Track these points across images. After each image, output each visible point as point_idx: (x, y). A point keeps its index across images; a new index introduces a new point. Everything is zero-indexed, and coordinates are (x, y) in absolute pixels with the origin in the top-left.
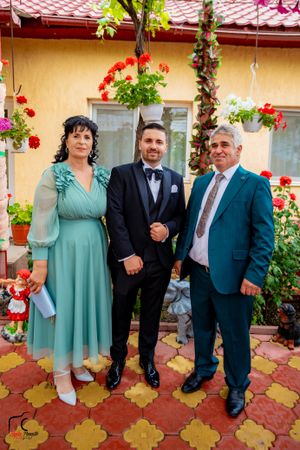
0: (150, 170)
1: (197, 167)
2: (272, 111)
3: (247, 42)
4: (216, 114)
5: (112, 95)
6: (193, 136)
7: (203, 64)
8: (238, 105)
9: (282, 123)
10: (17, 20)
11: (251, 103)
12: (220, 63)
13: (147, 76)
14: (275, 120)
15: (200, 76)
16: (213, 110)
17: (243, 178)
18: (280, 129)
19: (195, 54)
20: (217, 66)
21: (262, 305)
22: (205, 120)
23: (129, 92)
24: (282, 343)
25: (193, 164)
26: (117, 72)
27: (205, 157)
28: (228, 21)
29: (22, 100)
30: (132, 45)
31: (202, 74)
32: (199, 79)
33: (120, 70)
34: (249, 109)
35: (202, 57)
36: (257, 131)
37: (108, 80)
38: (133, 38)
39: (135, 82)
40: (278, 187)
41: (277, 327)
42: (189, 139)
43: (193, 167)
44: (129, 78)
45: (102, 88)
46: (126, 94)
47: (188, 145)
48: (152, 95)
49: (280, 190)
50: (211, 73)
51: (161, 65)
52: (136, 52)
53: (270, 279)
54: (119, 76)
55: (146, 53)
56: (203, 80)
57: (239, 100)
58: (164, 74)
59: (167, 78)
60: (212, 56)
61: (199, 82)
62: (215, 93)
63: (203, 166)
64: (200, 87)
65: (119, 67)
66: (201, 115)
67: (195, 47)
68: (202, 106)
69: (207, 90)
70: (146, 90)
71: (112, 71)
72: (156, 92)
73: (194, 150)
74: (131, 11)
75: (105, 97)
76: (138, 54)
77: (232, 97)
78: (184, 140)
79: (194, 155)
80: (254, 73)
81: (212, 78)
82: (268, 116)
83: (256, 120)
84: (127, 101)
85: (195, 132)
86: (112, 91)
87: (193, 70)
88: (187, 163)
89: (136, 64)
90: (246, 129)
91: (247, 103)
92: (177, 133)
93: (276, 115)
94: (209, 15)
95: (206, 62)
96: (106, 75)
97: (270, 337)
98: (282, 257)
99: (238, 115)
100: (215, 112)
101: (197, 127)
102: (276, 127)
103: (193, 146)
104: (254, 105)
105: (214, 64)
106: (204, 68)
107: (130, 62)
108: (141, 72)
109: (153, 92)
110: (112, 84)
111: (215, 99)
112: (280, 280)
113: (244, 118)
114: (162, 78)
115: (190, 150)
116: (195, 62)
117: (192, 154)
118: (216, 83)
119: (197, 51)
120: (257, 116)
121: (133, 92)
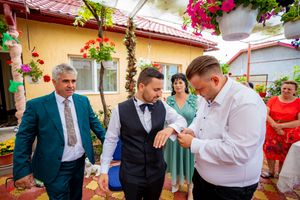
2: (157, 65)
3: (147, 37)
5: (88, 54)
6: (127, 75)
8: (144, 62)
10: (28, 10)
11: (149, 62)
13: (105, 47)
25: (127, 87)
26: (91, 44)
28: (139, 27)
29: (35, 55)
30: (97, 32)
31: (129, 48)
32: (128, 50)
35: (129, 41)
37: (87, 48)
38: (97, 29)
43: (127, 89)
44: (98, 48)
45: (82, 51)
46: (95, 55)
50: (133, 48)
51: (112, 43)
54: (92, 46)
56: (130, 51)
58: (113, 47)
60: (133, 41)
61: (128, 52)
62: (135, 57)
63: (131, 88)
64: (129, 54)
65: (93, 42)
67: (126, 36)
68: (130, 62)
69: (132, 55)
71: (88, 43)
72: (110, 55)
73: (127, 81)
74: (96, 16)
75: (85, 56)
76: (100, 36)
77: (141, 59)
79: (127, 83)
84: (96, 58)
94: (132, 23)
95: (131, 43)
96: (85, 45)
100: (135, 65)
104: (151, 62)
105: (134, 44)
107: (98, 40)
108: (101, 45)
110: (88, 50)
116: (126, 43)
118: (136, 53)
119: (127, 38)
121: (99, 54)
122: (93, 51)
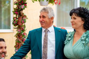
1: (17, 24)
6: (14, 9)
25: (15, 23)
27: (21, 19)
42: (12, 10)
43: (15, 25)
47: (12, 13)
63: (20, 24)
73: (15, 16)
79: (15, 19)
85: (15, 6)
88: (12, 23)
90: (41, 5)
101: (16, 4)
103: (14, 14)
115: (13, 16)
117: (14, 18)
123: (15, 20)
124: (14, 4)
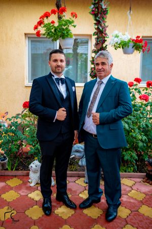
0: (58, 79)
1: (95, 76)
2: (141, 41)
4: (106, 43)
6: (92, 57)
7: (98, 12)
8: (120, 38)
9: (147, 48)
11: (128, 35)
12: (109, 11)
13: (63, 20)
14: (143, 46)
15: (96, 20)
16: (105, 41)
17: (113, 83)
18: (146, 52)
19: (93, 6)
20: (107, 13)
21: (136, 160)
22: (99, 47)
23: (53, 30)
24: (148, 183)
25: (93, 74)
26: (45, 18)
31: (97, 18)
32: (95, 22)
33: (47, 17)
34: (126, 40)
35: (97, 8)
36: (132, 53)
37: (40, 23)
39: (56, 25)
40: (145, 88)
41: (145, 174)
42: (90, 59)
43: (93, 77)
44: (53, 22)
45: (36, 28)
46: (51, 32)
47: (89, 63)
48: (67, 33)
49: (147, 90)
50: (103, 18)
51: (72, 14)
52: (56, 5)
53: (141, 144)
54: (46, 21)
55: (63, 6)
56: (98, 23)
57: (120, 34)
58: (74, 19)
59: (76, 21)
60: (104, 7)
61: (95, 24)
62: (105, 30)
64: (96, 27)
65: (47, 15)
66: (97, 44)
67: (93, 2)
68: (97, 38)
69: (101, 28)
70: (63, 29)
71: (42, 17)
72: (69, 30)
73: (93, 66)
75: (38, 34)
76: (58, 6)
77: (116, 32)
78: (86, 59)
79: (93, 69)
80: (130, 17)
81: (104, 21)
82: (138, 44)
83: (130, 47)
84: (52, 36)
85: (93, 55)
86: (42, 30)
87: (92, 16)
88: (89, 74)
89: (57, 13)
91: (125, 36)
92: (82, 54)
93: (143, 44)
95: (100, 11)
96: (39, 20)
97: (141, 180)
98: (148, 131)
99: (120, 44)
100: (106, 42)
101: (95, 52)
102: (143, 51)
103: (92, 64)
104: (129, 37)
105: (105, 12)
106: (99, 15)
107: (53, 12)
108: (60, 18)
109: (68, 30)
110: (42, 25)
111: (106, 34)
112: (147, 145)
113: (124, 45)
114: (73, 22)
115: (90, 66)
116: (93, 11)
117: (92, 68)
118: (106, 24)
119: (94, 4)
120: (131, 44)
121: (55, 30)
122: (48, 27)
123: (92, 72)
124: (93, 52)
